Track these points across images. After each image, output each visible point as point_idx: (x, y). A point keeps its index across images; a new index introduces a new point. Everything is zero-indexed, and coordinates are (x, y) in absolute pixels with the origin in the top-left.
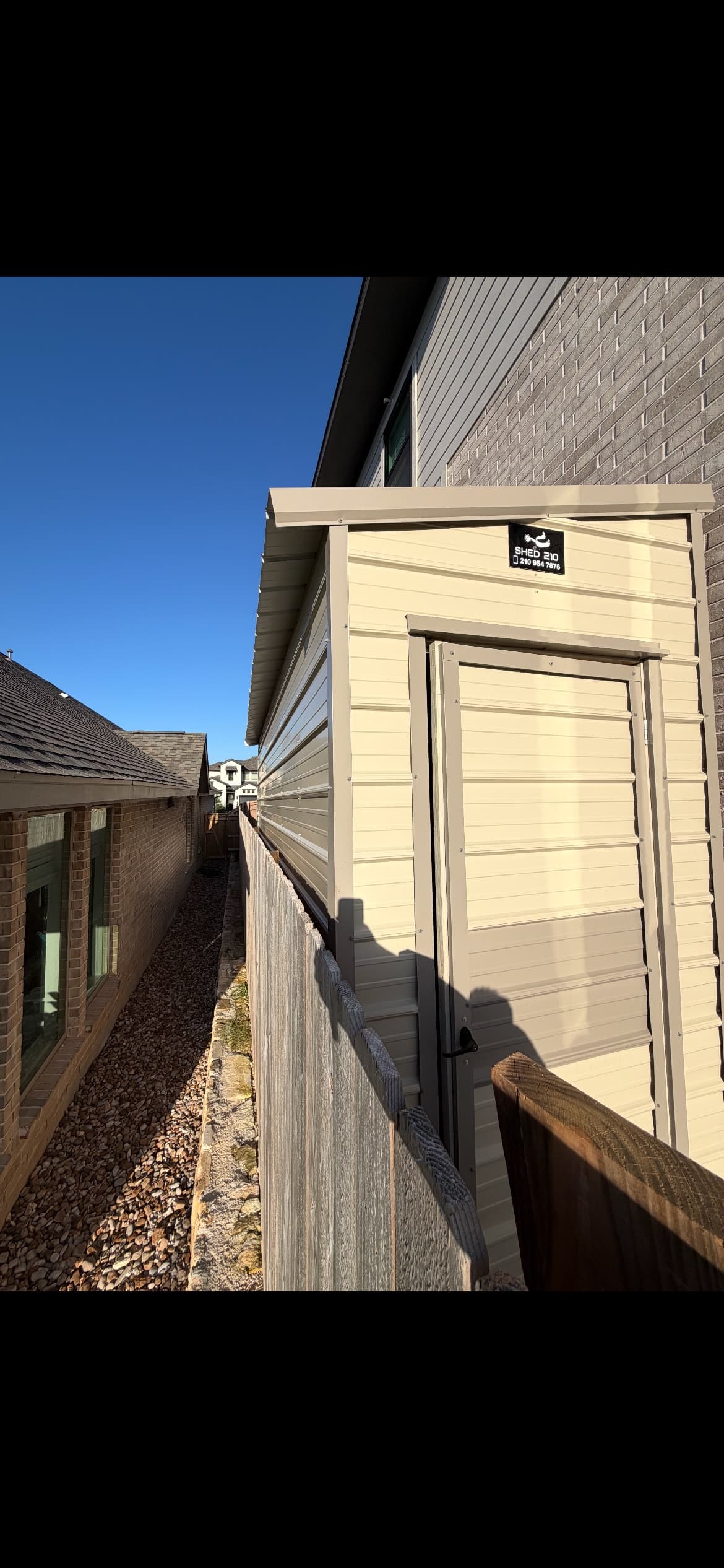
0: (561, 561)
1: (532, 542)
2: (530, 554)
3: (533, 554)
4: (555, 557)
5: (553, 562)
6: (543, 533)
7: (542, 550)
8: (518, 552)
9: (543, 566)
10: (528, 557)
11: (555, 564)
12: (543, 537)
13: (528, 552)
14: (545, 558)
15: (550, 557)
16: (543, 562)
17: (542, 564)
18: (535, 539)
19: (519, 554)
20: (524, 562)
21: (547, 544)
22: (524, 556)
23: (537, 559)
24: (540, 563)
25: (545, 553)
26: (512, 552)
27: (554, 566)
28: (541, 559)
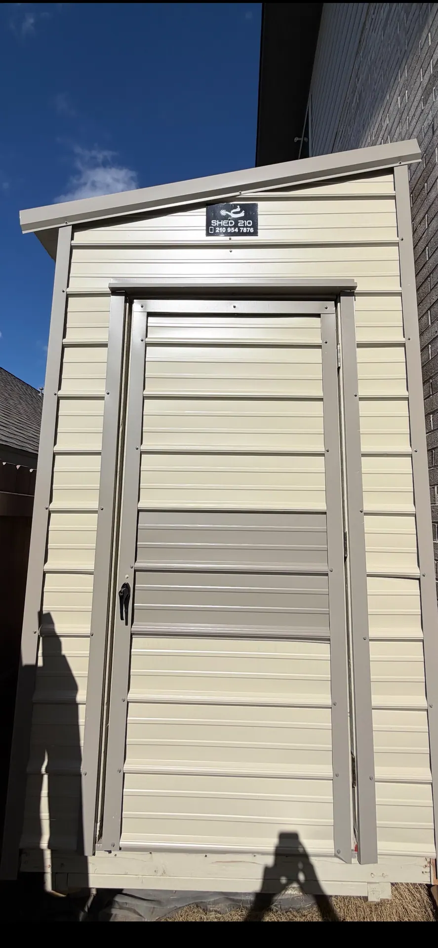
0: (255, 226)
1: (227, 214)
2: (225, 224)
3: (228, 224)
4: (249, 223)
5: (247, 227)
6: (238, 207)
7: (236, 220)
8: (214, 224)
9: (237, 231)
10: (223, 227)
11: (249, 229)
12: (238, 209)
13: (223, 223)
14: (239, 225)
15: (244, 224)
16: (237, 228)
17: (237, 230)
18: (230, 212)
19: (215, 225)
20: (219, 230)
21: (242, 214)
22: (220, 226)
23: (231, 227)
24: (235, 229)
25: (239, 221)
26: (208, 224)
27: (247, 230)
28: (235, 226)
